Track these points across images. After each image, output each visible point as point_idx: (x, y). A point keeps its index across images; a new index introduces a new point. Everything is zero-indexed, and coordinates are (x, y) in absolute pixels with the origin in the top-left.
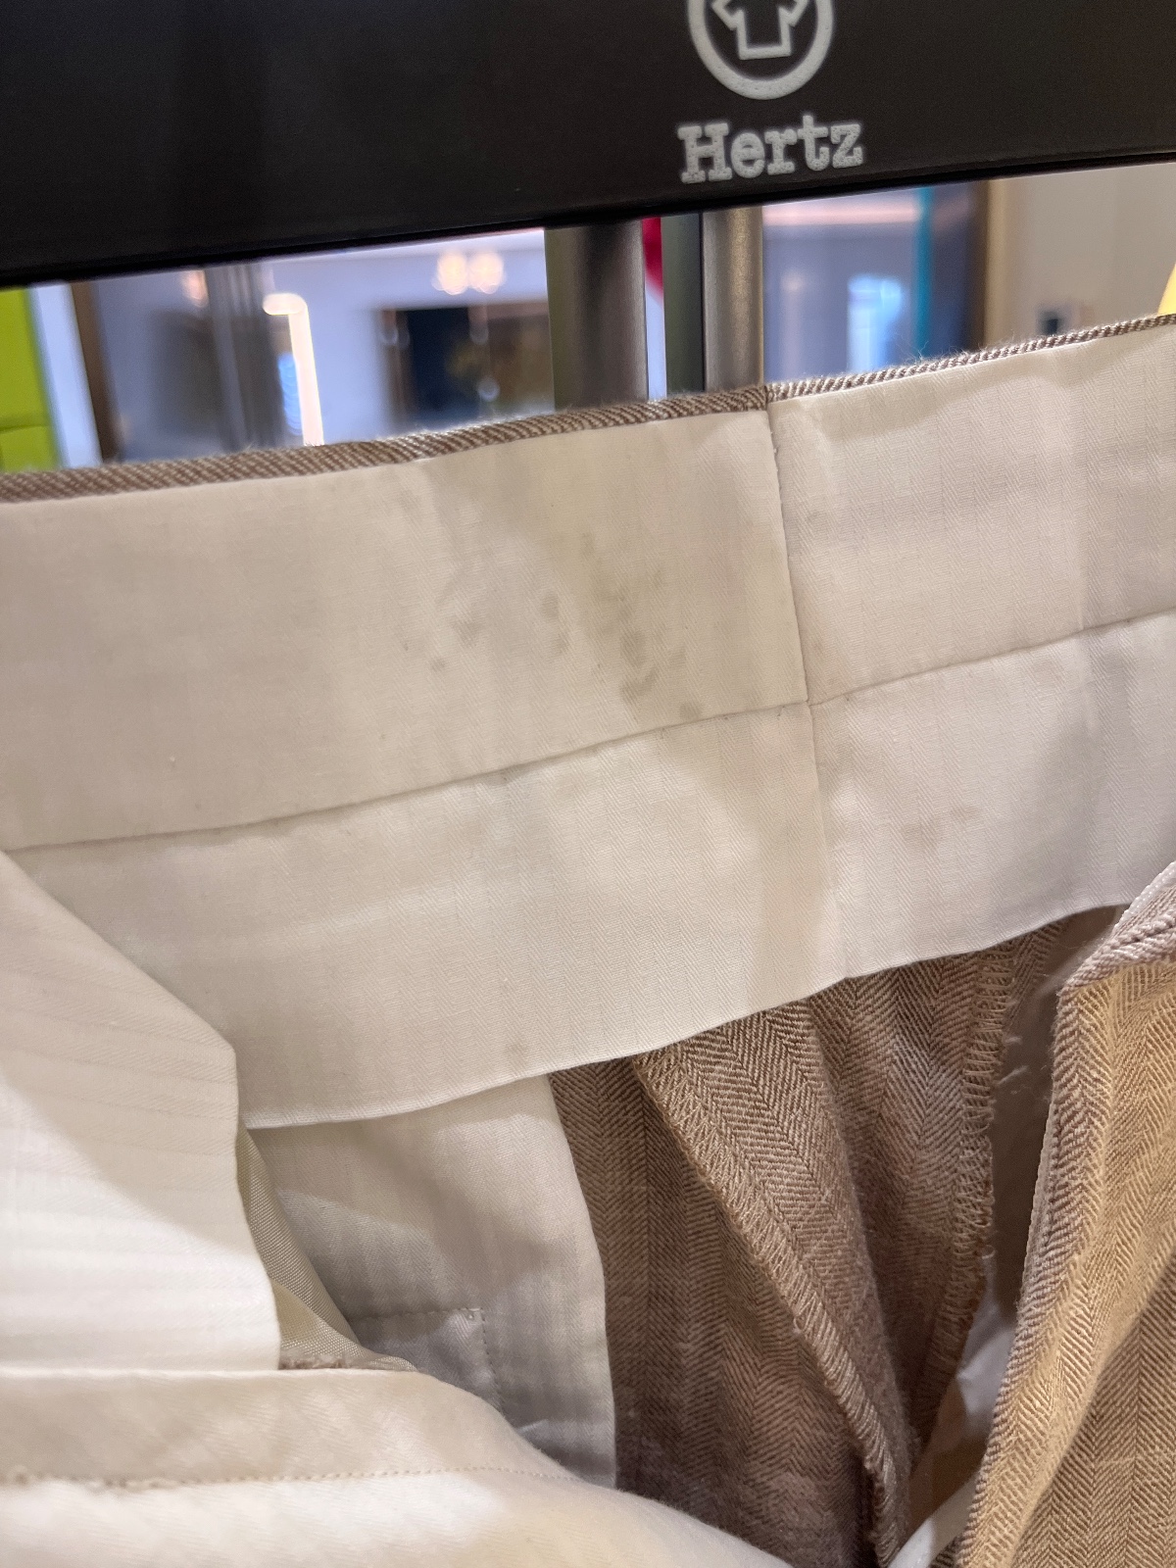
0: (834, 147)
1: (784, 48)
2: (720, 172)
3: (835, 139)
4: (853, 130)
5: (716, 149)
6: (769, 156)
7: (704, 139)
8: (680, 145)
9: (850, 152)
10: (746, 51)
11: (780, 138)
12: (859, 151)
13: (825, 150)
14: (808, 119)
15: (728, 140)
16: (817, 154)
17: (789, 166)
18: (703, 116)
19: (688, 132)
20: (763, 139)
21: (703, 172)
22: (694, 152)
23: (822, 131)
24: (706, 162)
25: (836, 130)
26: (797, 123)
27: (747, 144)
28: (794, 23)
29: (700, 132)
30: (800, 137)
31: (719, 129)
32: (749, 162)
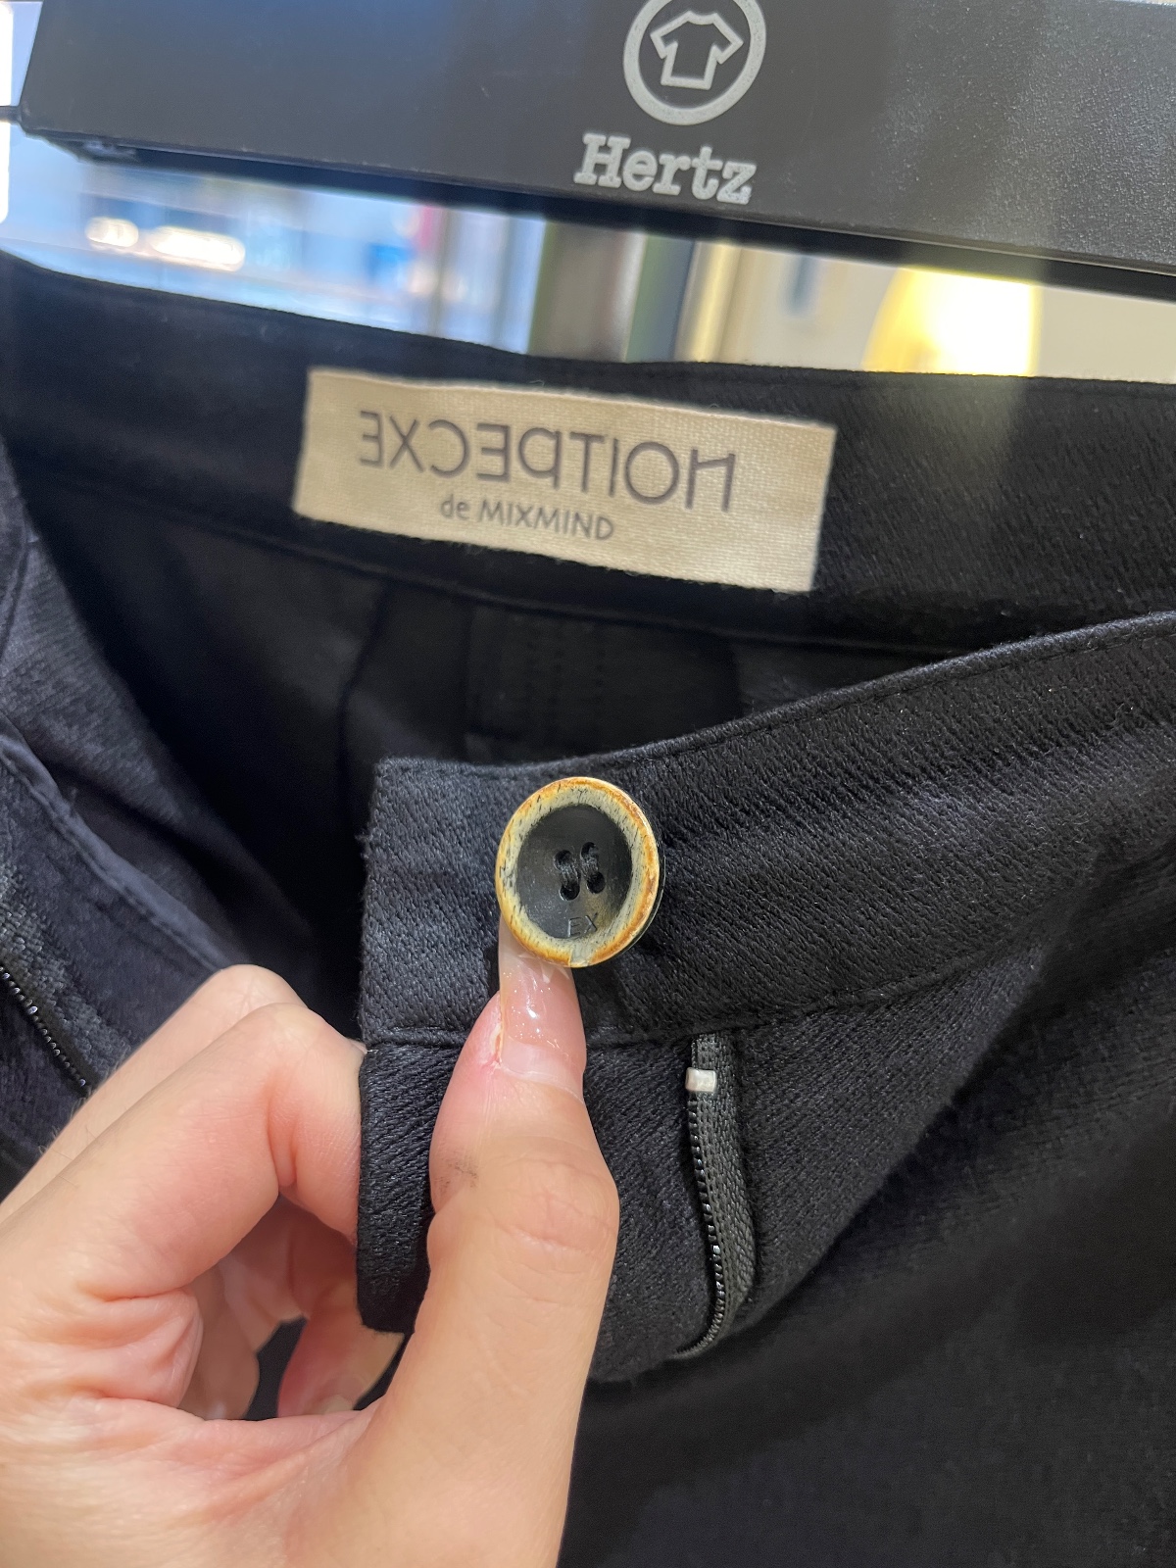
0: (723, 182)
1: (705, 83)
2: (610, 180)
3: (726, 175)
4: (748, 169)
5: (612, 160)
6: (658, 176)
7: (605, 148)
8: (583, 148)
9: (738, 190)
10: (667, 78)
11: (673, 162)
12: (747, 190)
13: (713, 182)
14: (706, 151)
15: (626, 154)
16: (705, 184)
17: (676, 190)
18: (608, 130)
19: (593, 140)
20: (657, 158)
21: (594, 177)
22: (592, 157)
23: (717, 164)
24: (600, 168)
25: (731, 166)
26: (694, 152)
27: (643, 161)
28: (721, 62)
29: (603, 144)
30: (694, 165)
31: (620, 143)
32: (638, 177)
